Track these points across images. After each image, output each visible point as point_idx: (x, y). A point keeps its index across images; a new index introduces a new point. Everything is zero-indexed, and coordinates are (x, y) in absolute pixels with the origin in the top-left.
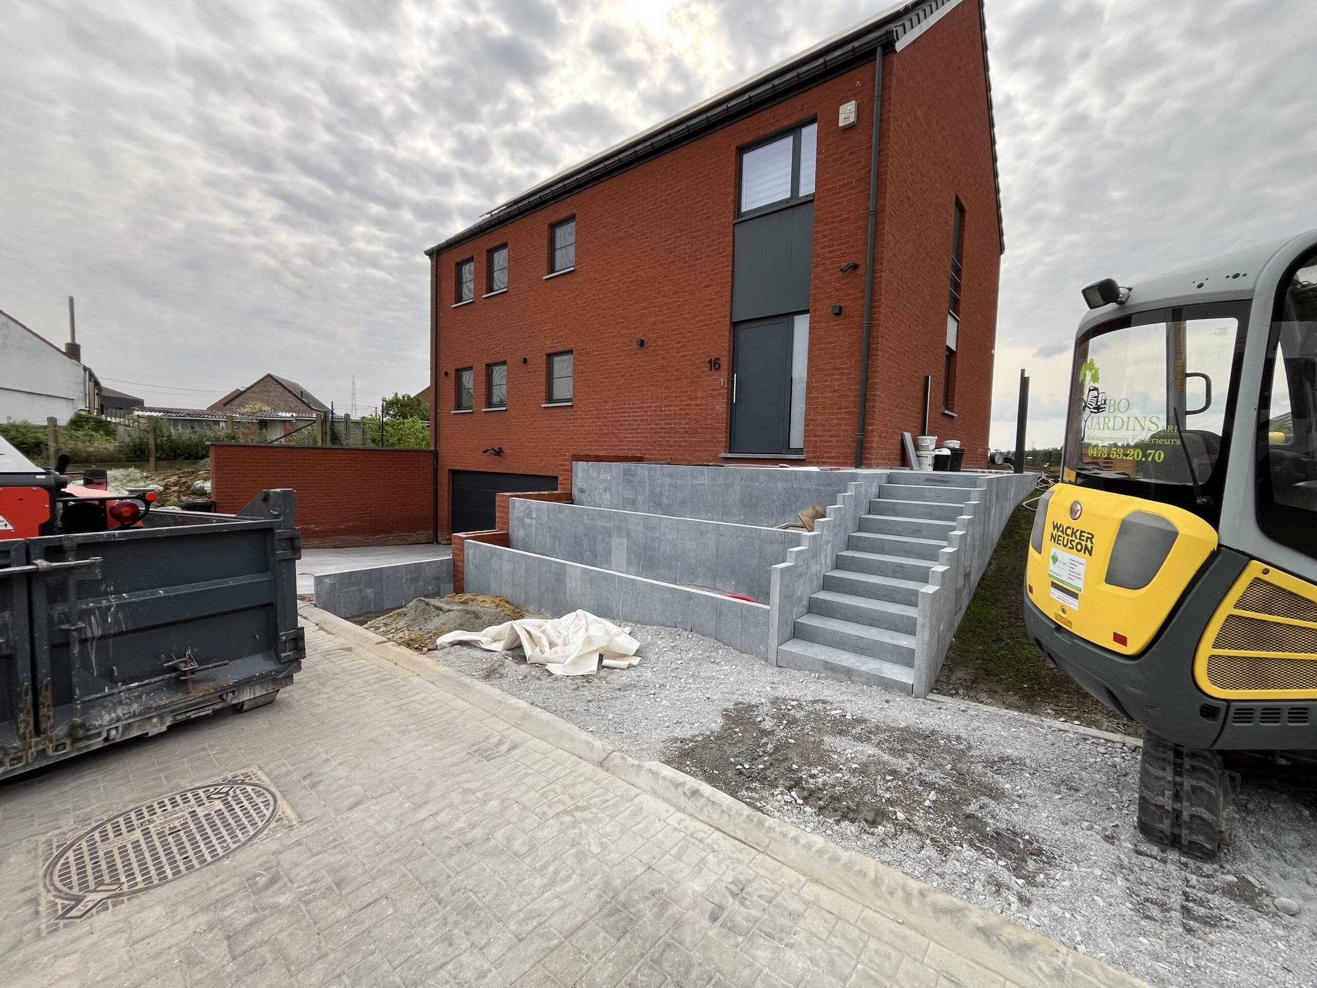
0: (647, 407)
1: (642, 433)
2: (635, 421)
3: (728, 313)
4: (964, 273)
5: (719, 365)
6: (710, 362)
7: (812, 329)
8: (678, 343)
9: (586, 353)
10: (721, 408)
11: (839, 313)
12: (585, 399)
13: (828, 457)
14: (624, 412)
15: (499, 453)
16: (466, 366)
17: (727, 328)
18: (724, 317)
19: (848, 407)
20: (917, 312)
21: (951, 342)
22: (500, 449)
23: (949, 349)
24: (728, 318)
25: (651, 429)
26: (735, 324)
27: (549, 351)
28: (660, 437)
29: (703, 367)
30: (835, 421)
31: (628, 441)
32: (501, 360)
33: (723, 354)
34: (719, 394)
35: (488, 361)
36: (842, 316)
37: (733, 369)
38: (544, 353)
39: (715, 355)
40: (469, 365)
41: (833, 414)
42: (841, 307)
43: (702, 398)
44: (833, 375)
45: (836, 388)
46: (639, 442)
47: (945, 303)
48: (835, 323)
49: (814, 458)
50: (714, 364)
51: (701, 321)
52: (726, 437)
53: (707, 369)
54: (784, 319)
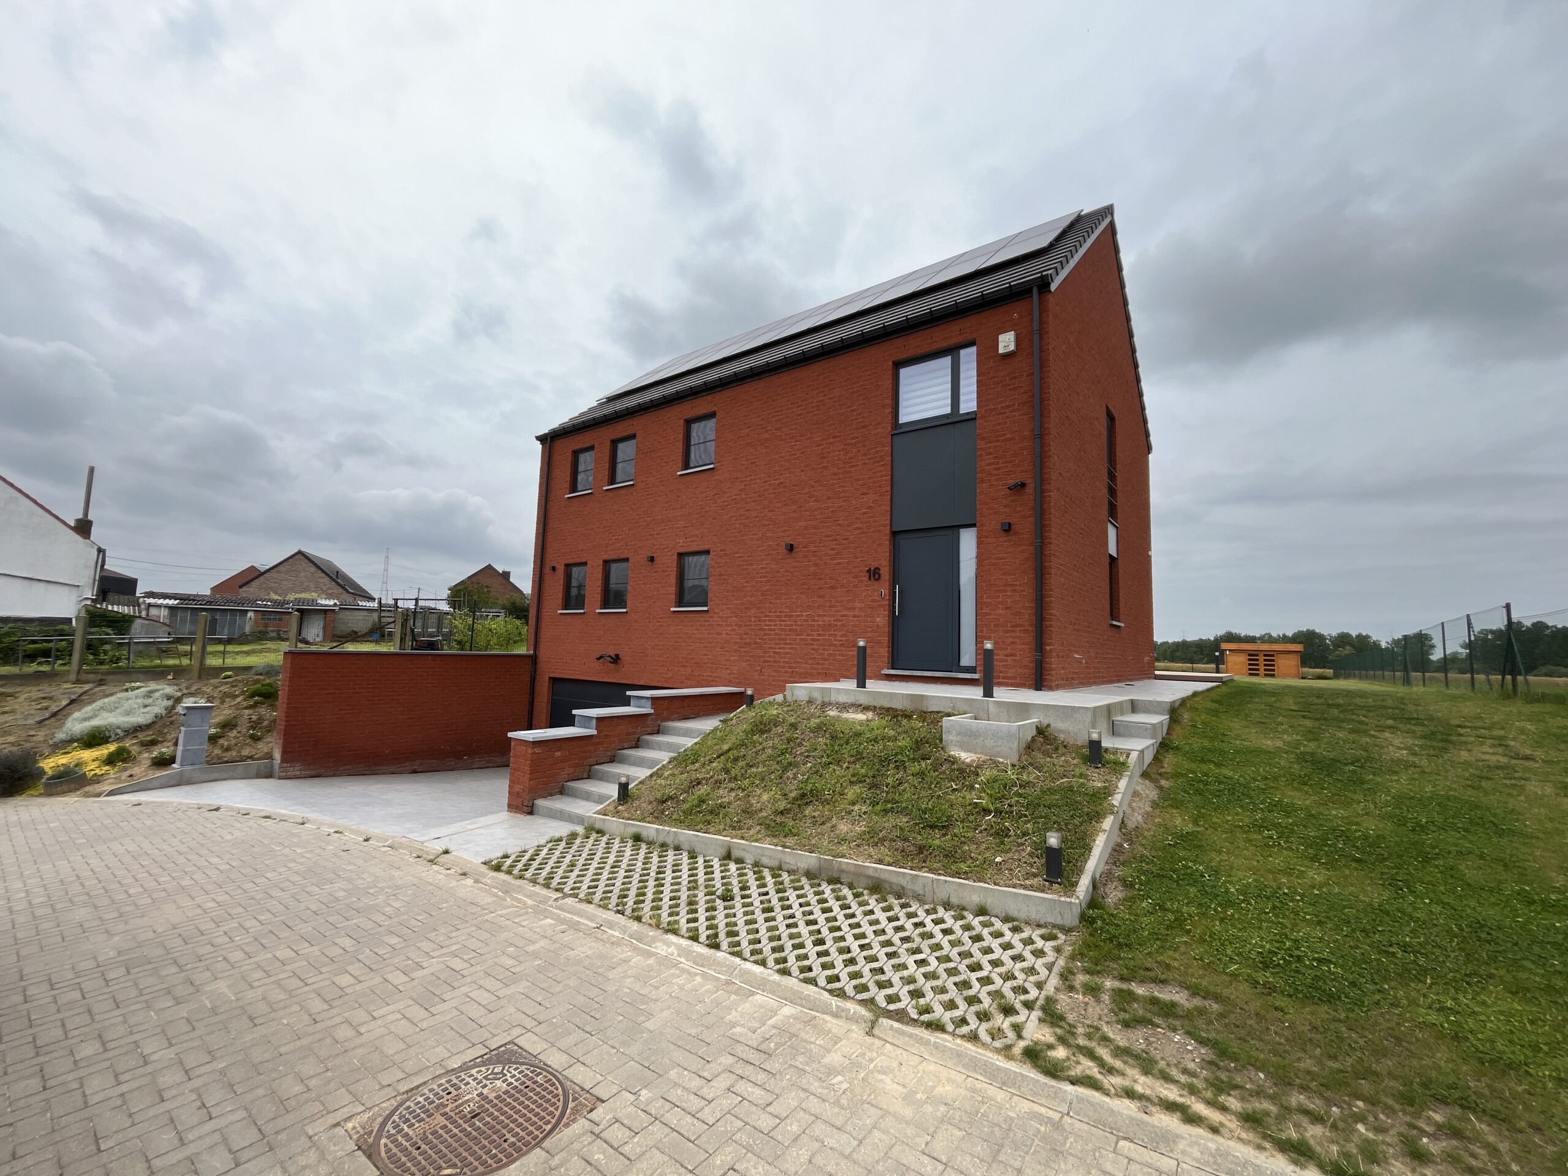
0: (798, 616)
1: (791, 644)
2: (782, 630)
3: (889, 522)
4: (1119, 478)
5: (880, 575)
6: (869, 571)
7: (979, 544)
8: (833, 549)
9: (725, 555)
10: (882, 620)
11: (1008, 529)
12: (724, 604)
13: (1004, 678)
14: (769, 621)
15: (616, 659)
16: (578, 561)
17: (887, 537)
18: (884, 526)
19: (1023, 626)
20: (1082, 525)
21: (1112, 550)
22: (617, 656)
23: (1111, 556)
24: (888, 528)
26: (894, 534)
27: (682, 550)
29: (862, 576)
30: (1010, 640)
31: (774, 652)
32: (623, 557)
34: (880, 606)
35: (606, 557)
36: (1012, 532)
37: (894, 580)
38: (675, 552)
39: (875, 565)
40: (584, 560)
41: (1007, 632)
43: (861, 609)
44: (1006, 591)
45: (1009, 605)
46: (787, 653)
47: (1104, 510)
48: (1005, 539)
50: (874, 574)
51: (858, 528)
52: (888, 652)
53: (866, 578)
54: (949, 532)
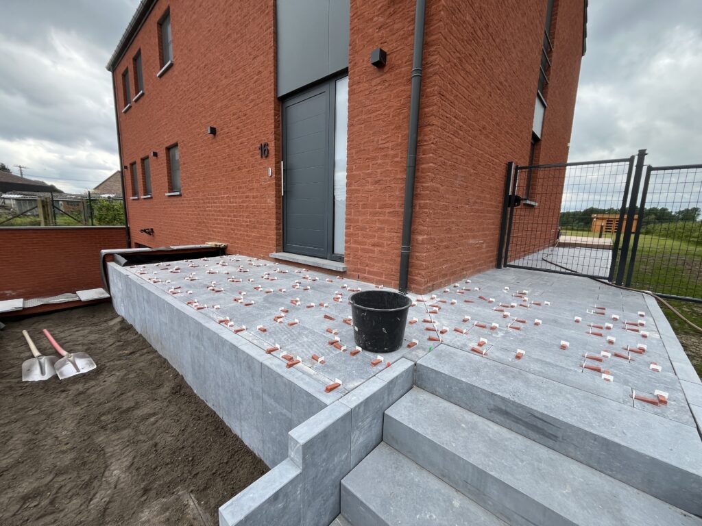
3: (273, 88)
5: (268, 151)
6: (261, 148)
7: (351, 94)
8: (238, 128)
10: (271, 201)
11: (380, 64)
13: (369, 273)
15: (151, 232)
18: (270, 93)
19: (392, 206)
21: (537, 129)
22: (152, 229)
23: (534, 136)
25: (225, 220)
26: (283, 101)
27: (168, 144)
28: (232, 229)
29: (257, 154)
30: (378, 225)
33: (270, 137)
34: (269, 185)
35: (142, 156)
36: (386, 69)
37: (282, 156)
38: (164, 147)
39: (264, 140)
41: (375, 214)
42: (384, 54)
43: (257, 190)
45: (379, 178)
47: (534, 84)
48: (378, 80)
50: (264, 150)
51: (252, 101)
52: (279, 235)
53: (259, 157)
54: (325, 88)
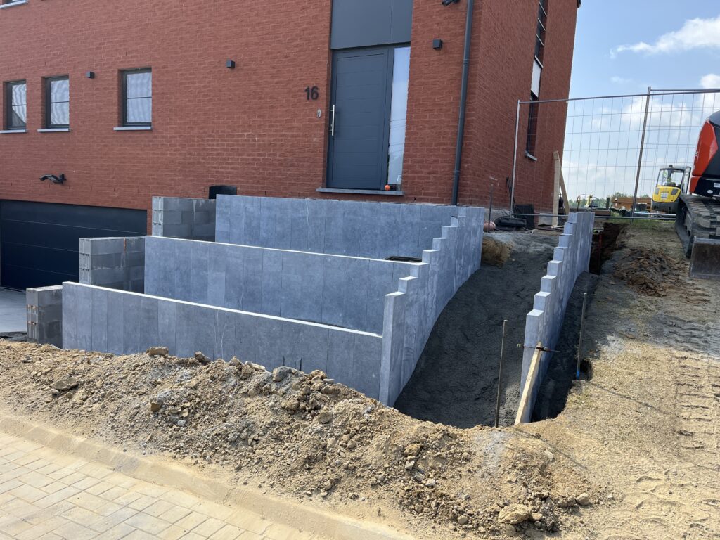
0: (239, 136)
1: (232, 164)
2: (224, 150)
3: (327, 39)
4: (549, 21)
5: (317, 94)
6: (307, 90)
7: (412, 62)
8: (274, 68)
9: (167, 72)
10: (318, 140)
12: (168, 124)
13: (425, 194)
14: (212, 141)
15: (61, 180)
16: (17, 78)
17: (326, 55)
18: (323, 43)
21: (535, 88)
22: (63, 176)
23: (533, 94)
24: (327, 45)
25: (242, 159)
26: (334, 52)
27: (123, 67)
28: (253, 169)
29: (301, 96)
30: (433, 158)
31: (217, 172)
32: (62, 73)
33: (321, 82)
34: (317, 126)
35: (45, 74)
37: (331, 100)
38: (116, 69)
39: (312, 84)
40: (22, 77)
41: (431, 150)
42: (441, 42)
43: (299, 129)
44: (432, 110)
45: (435, 125)
46: (229, 173)
47: (532, 48)
49: (412, 194)
50: (312, 93)
51: (297, 46)
52: (324, 171)
53: (304, 98)
54: (384, 51)
